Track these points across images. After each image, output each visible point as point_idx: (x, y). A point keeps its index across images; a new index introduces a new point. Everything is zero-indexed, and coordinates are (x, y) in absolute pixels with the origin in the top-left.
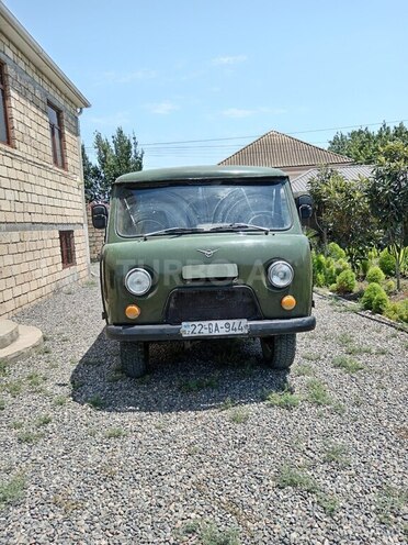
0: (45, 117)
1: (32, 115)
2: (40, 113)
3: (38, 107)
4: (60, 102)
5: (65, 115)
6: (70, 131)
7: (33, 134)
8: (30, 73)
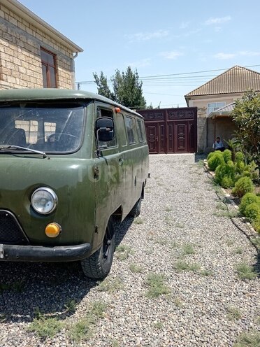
0: (37, 58)
1: (23, 57)
2: (32, 56)
3: (30, 51)
4: (54, 48)
5: (58, 57)
6: (63, 68)
7: (22, 70)
8: (23, 28)
